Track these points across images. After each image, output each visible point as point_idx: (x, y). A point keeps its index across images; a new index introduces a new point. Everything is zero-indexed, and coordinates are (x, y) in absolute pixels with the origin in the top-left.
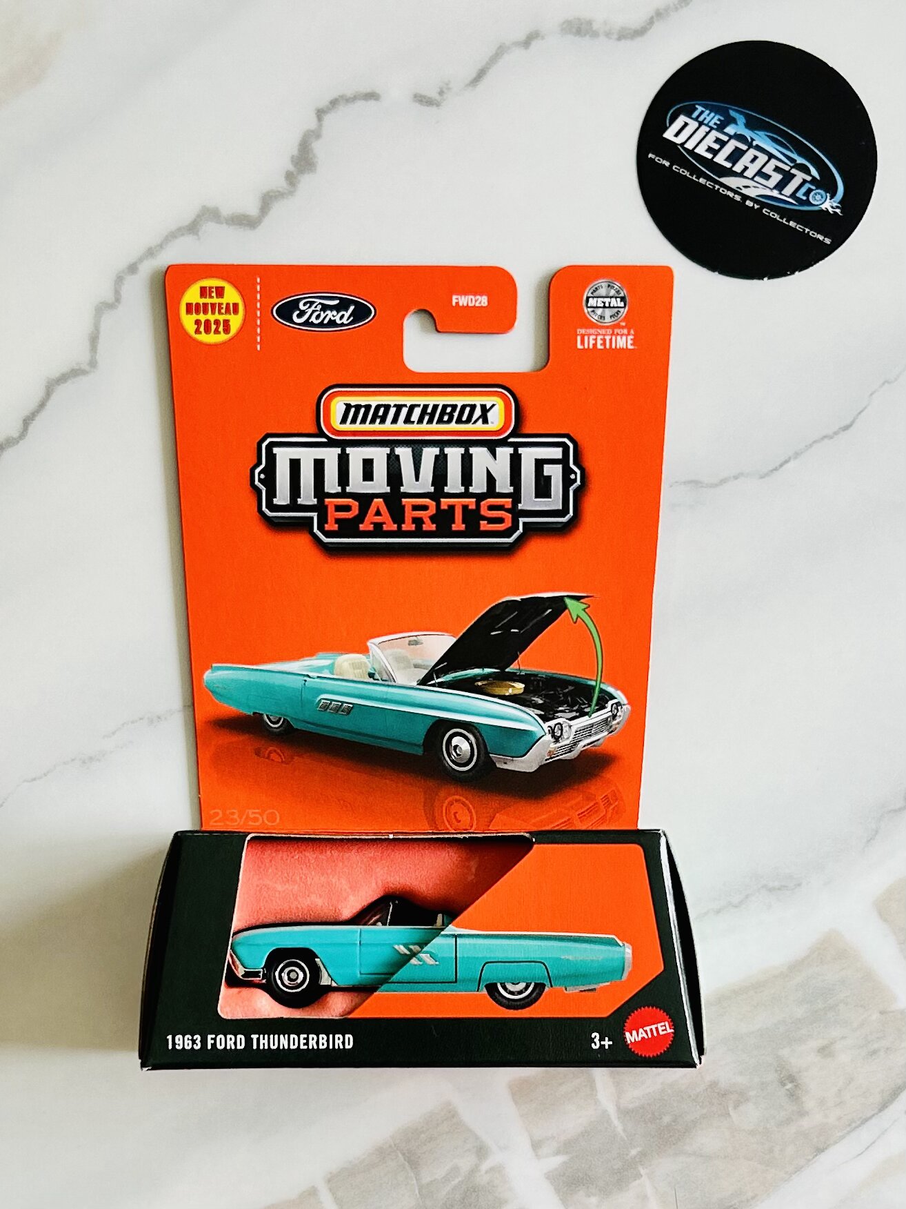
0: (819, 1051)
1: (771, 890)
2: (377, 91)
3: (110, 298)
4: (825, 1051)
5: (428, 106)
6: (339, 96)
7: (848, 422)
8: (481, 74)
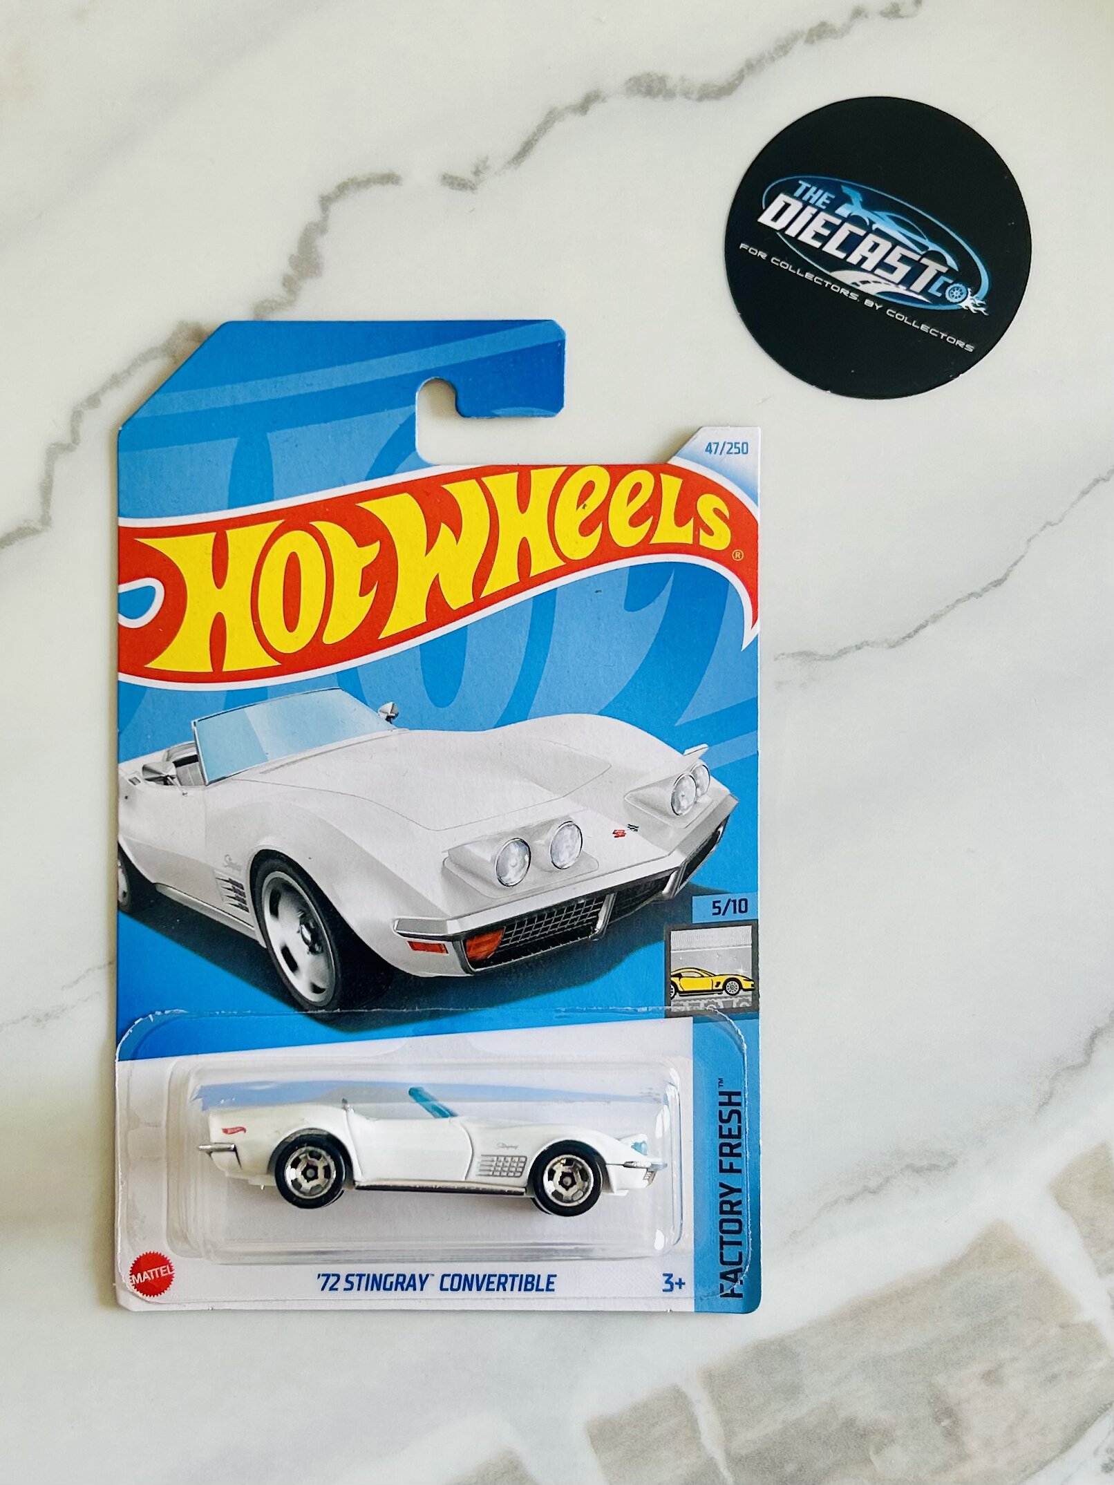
0: (982, 1378)
1: (918, 1171)
2: (398, 172)
3: (67, 439)
4: (991, 1377)
5: (461, 190)
6: (349, 179)
7: (999, 576)
8: (526, 149)
